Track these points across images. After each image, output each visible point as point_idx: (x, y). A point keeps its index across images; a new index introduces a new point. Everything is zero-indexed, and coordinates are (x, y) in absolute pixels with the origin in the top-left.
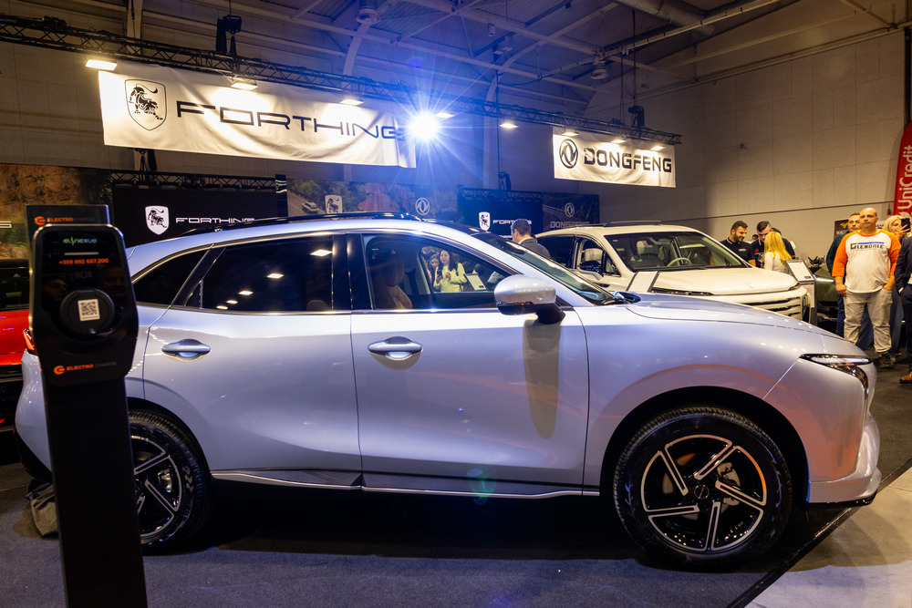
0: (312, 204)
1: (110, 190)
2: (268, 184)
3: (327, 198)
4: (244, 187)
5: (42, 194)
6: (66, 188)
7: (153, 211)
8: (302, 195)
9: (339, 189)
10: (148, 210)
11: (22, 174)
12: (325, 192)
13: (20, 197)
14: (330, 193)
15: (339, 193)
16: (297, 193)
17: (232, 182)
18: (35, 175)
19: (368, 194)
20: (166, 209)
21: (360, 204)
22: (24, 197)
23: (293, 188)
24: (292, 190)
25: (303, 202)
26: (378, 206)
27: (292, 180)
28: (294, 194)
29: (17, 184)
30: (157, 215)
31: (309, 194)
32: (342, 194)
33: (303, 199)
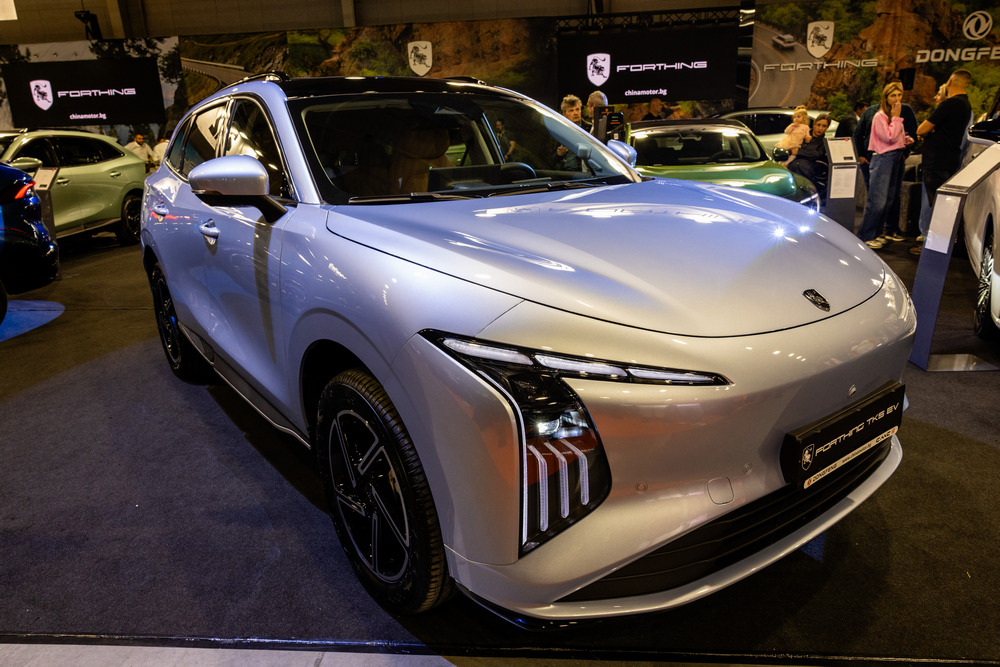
0: (788, 37)
1: (555, 40)
2: (731, 14)
3: (811, 27)
4: (699, 22)
5: (497, 49)
6: (518, 41)
7: (595, 60)
8: (774, 26)
9: (832, 11)
10: (590, 58)
11: (483, 30)
12: (809, 18)
13: (480, 53)
14: (817, 18)
15: (831, 17)
16: (768, 23)
17: (686, 17)
18: (492, 30)
19: (879, 15)
20: (607, 57)
21: (863, 30)
22: (483, 53)
23: (763, 17)
24: (761, 21)
25: (776, 36)
26: (894, 32)
27: (763, 6)
28: (762, 26)
29: (478, 41)
30: (598, 65)
31: (785, 23)
32: (836, 18)
33: (775, 31)
